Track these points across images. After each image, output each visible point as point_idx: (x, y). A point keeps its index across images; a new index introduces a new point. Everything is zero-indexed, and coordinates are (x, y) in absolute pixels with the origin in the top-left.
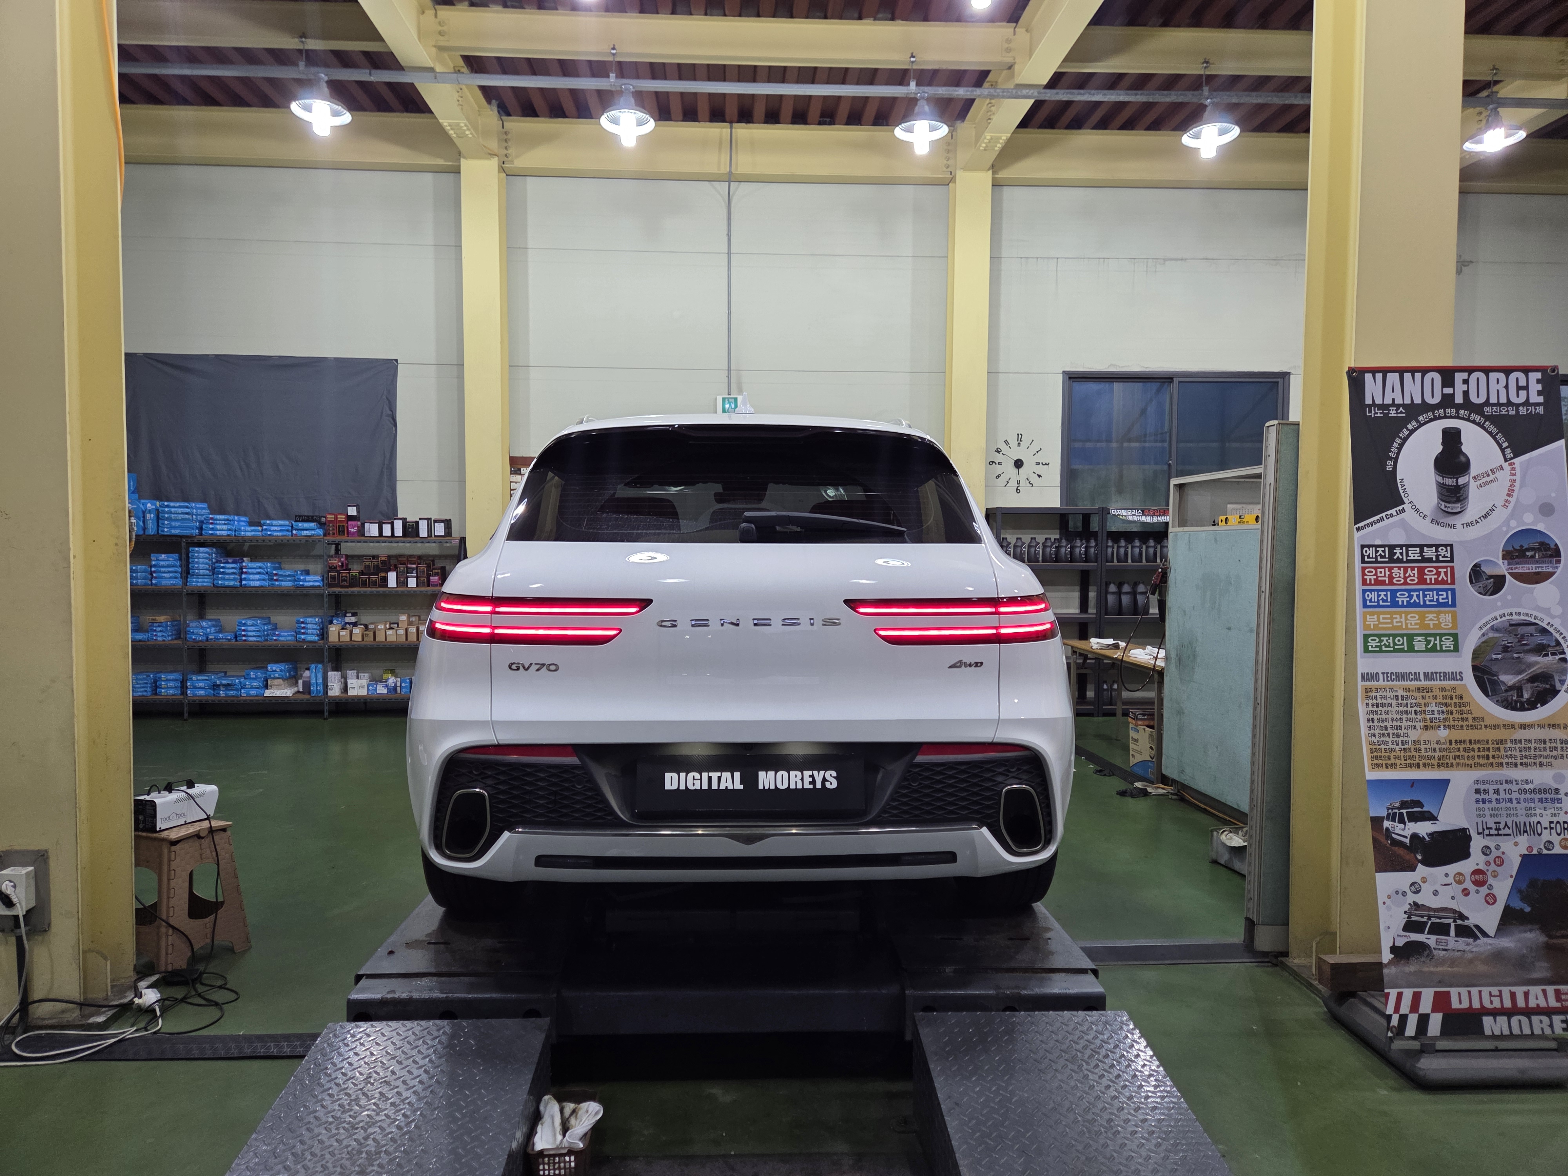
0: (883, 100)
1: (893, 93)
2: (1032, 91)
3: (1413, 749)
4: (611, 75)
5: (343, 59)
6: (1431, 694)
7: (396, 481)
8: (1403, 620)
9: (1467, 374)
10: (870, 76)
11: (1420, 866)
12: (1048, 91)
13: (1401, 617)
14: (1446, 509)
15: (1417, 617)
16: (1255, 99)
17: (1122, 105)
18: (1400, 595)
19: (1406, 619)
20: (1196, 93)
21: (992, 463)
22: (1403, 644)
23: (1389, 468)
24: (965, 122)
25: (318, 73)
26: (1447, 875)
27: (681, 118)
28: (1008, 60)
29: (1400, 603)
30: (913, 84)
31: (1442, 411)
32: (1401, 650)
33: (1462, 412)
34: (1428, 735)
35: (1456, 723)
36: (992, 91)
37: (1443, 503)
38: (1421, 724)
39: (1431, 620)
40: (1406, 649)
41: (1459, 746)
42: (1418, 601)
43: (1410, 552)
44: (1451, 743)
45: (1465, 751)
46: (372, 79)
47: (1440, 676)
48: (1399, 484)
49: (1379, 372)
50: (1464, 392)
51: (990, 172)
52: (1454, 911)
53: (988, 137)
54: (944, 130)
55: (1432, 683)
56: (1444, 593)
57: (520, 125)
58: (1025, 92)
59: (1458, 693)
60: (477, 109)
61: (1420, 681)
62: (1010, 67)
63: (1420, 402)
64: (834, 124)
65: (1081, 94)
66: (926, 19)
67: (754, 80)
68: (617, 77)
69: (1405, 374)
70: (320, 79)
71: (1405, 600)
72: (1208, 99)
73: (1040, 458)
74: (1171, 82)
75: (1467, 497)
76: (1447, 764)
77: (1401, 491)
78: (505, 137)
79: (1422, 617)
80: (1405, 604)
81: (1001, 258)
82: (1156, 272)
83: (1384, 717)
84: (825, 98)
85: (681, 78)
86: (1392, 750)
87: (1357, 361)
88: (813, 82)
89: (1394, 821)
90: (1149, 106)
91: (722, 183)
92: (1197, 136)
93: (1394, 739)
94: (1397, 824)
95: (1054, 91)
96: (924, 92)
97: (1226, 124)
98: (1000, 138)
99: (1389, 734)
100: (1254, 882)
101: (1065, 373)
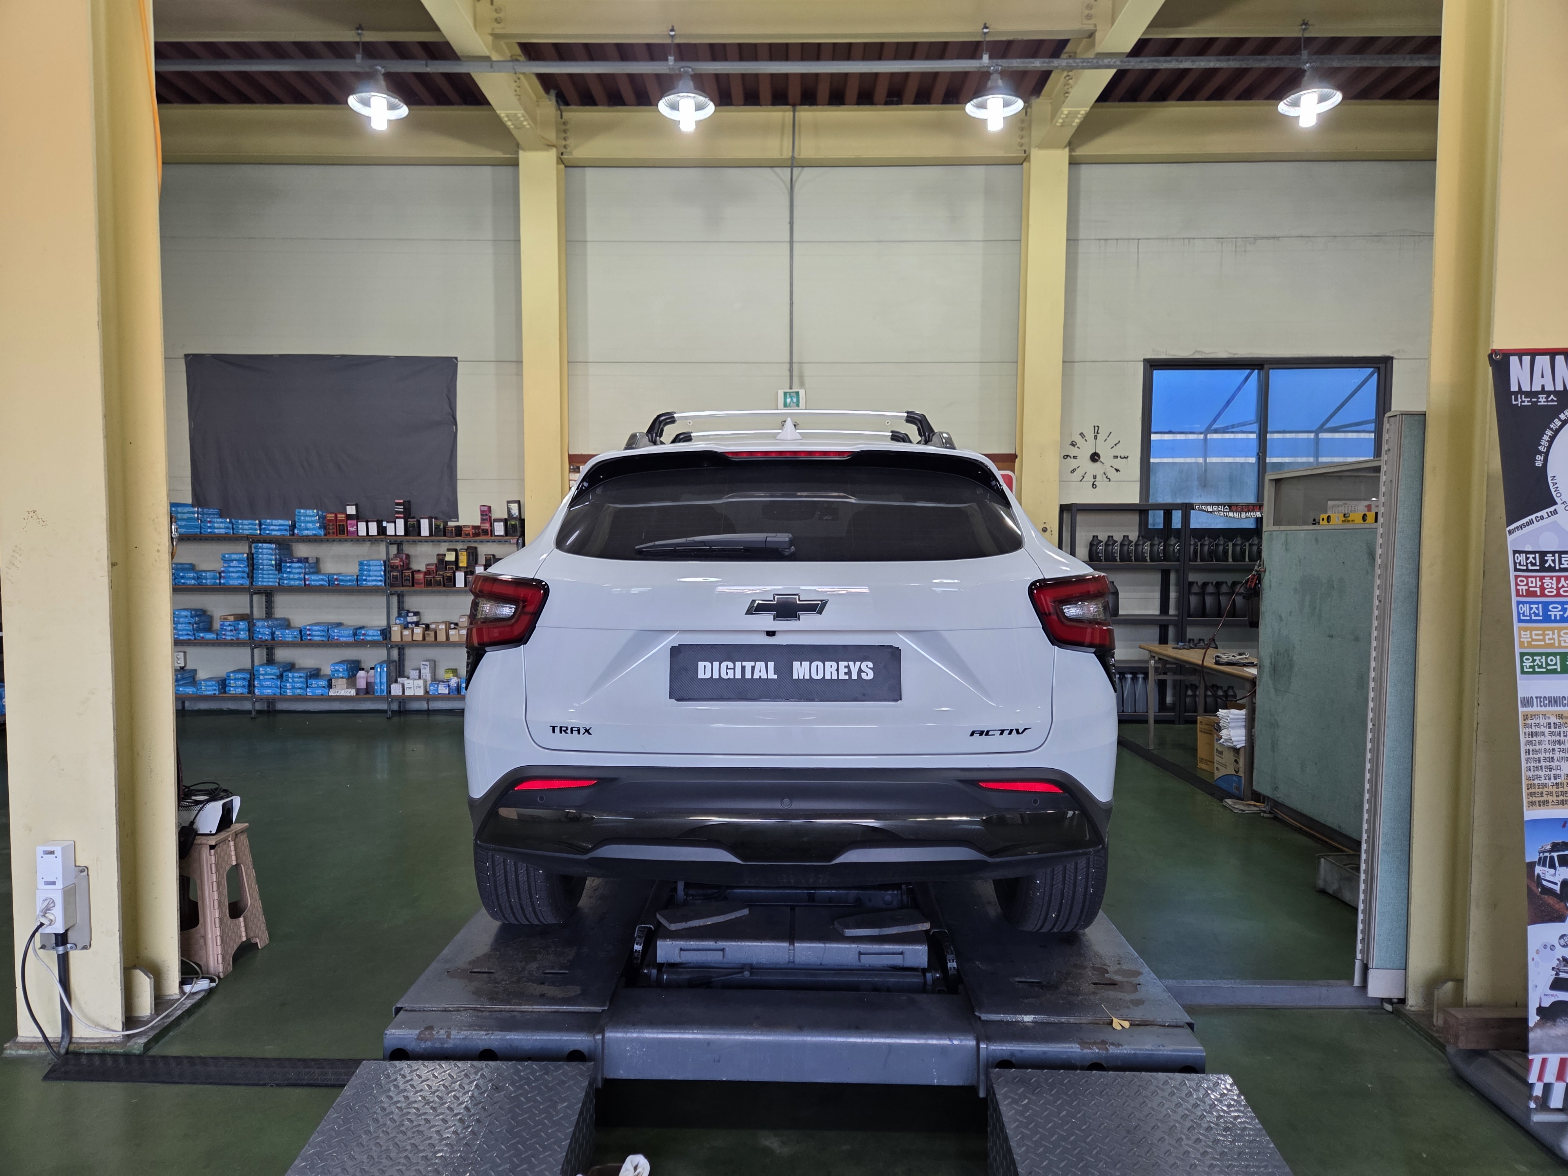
0: (954, 75)
1: (964, 68)
2: (1114, 60)
4: (669, 58)
5: (401, 50)
7: (456, 480)
8: (1556, 636)
10: (940, 50)
12: (1131, 59)
13: (1553, 634)
16: (1359, 62)
17: (1211, 73)
18: (1553, 608)
19: (1559, 636)
20: (1293, 57)
21: (1066, 456)
22: (1556, 664)
23: (1539, 464)
24: (1041, 98)
25: (376, 65)
27: (742, 103)
28: (1088, 26)
29: (1553, 618)
30: (986, 58)
32: (1554, 671)
36: (1071, 61)
40: (1559, 670)
43: (1563, 559)
46: (428, 70)
48: (1550, 481)
49: (1526, 354)
51: (1067, 150)
53: (1066, 112)
54: (1019, 104)
57: (579, 115)
58: (1106, 61)
60: (535, 99)
62: (1091, 35)
64: (902, 104)
65: (1166, 61)
67: (818, 59)
68: (675, 60)
69: (1557, 357)
70: (377, 71)
71: (1558, 614)
72: (1307, 63)
73: (1118, 451)
74: (1267, 45)
77: (1553, 490)
78: (564, 127)
80: (1558, 618)
81: (1078, 240)
82: (1245, 251)
83: (1537, 747)
84: (892, 75)
85: (741, 59)
86: (1544, 785)
87: (1500, 342)
88: (880, 58)
89: (1544, 865)
90: (1241, 73)
91: (784, 169)
92: (1296, 104)
93: (1547, 773)
94: (1547, 869)
95: (1138, 59)
96: (997, 65)
97: (1326, 90)
98: (1078, 112)
99: (1541, 767)
100: (1368, 922)
101: (1146, 361)
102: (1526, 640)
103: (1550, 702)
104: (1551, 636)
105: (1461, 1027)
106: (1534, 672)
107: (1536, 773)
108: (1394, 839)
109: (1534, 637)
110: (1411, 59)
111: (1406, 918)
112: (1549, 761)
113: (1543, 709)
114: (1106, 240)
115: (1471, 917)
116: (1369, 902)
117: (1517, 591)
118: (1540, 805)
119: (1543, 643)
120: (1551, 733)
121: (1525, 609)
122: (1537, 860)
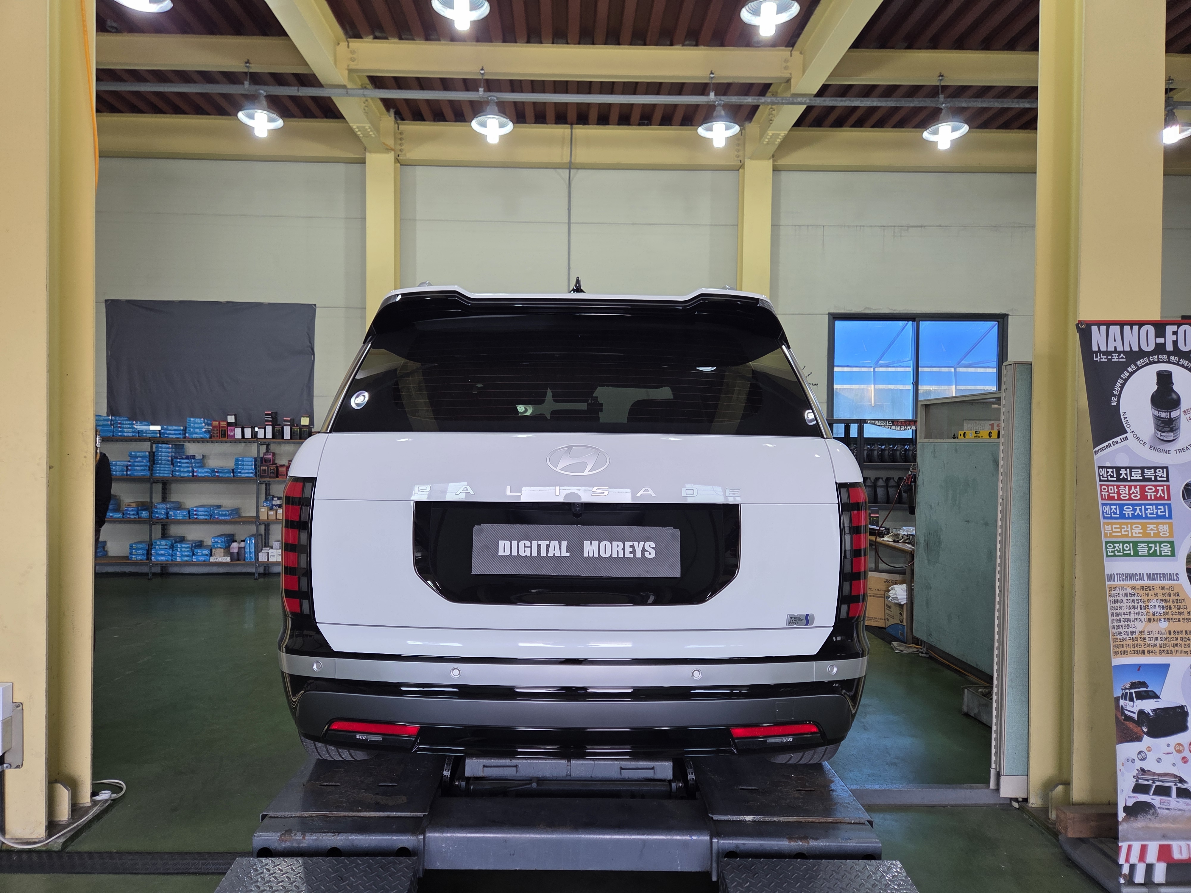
0: (688, 106)
1: (696, 101)
2: (805, 99)
3: (1139, 638)
4: (480, 89)
5: (278, 79)
6: (1153, 592)
7: (313, 396)
8: (1129, 529)
9: (1176, 326)
10: (679, 88)
11: (1146, 738)
12: (817, 99)
13: (1128, 528)
14: (1162, 438)
15: (1140, 527)
16: (980, 104)
17: (874, 109)
18: (1126, 508)
19: (1132, 529)
20: (934, 99)
22: (1130, 550)
23: (1114, 403)
24: (752, 123)
25: (259, 90)
26: (1168, 745)
27: (533, 122)
28: (786, 74)
29: (1127, 516)
30: (712, 94)
31: (1155, 357)
32: (1129, 555)
33: (1172, 358)
34: (1152, 626)
35: (1174, 616)
36: (774, 99)
37: (1159, 433)
38: (1146, 617)
39: (1152, 530)
40: (1132, 554)
41: (1176, 636)
42: (1140, 514)
43: (1133, 473)
44: (1170, 633)
45: (1182, 641)
46: (300, 94)
47: (1160, 577)
48: (1122, 416)
49: (1103, 324)
50: (1173, 341)
51: (771, 161)
52: (1175, 776)
53: (771, 134)
54: (736, 129)
55: (1154, 582)
56: (1162, 507)
57: (411, 127)
58: (799, 100)
59: (1175, 591)
60: (378, 115)
61: (1144, 581)
62: (788, 81)
63: (1138, 350)
64: (651, 125)
65: (841, 101)
66: (722, 45)
67: (590, 92)
68: (484, 91)
69: (1125, 327)
70: (260, 94)
71: (1130, 513)
72: (943, 103)
74: (914, 91)
75: (1179, 428)
76: (1167, 651)
77: (1124, 423)
78: (400, 136)
79: (1144, 527)
80: (1130, 516)
81: (780, 226)
82: (901, 236)
83: (1119, 611)
84: (644, 105)
85: (533, 91)
86: (1124, 639)
87: (1085, 315)
88: (634, 93)
89: (1126, 699)
90: (896, 109)
91: (565, 170)
92: (935, 133)
93: (1126, 630)
94: (1128, 702)
95: (822, 99)
96: (721, 100)
97: (958, 123)
98: (779, 134)
99: (1122, 626)
100: (999, 739)
101: (830, 314)
102: (1108, 532)
103: (1126, 577)
104: (1125, 529)
105: (1068, 821)
106: (1115, 556)
107: (1118, 630)
108: (1017, 677)
109: (1114, 530)
110: (1018, 102)
111: (1027, 736)
112: (1127, 622)
113: (1122, 582)
114: (800, 226)
115: (1074, 737)
116: (1000, 724)
117: (1102, 495)
118: (1121, 654)
119: (1120, 534)
120: (1128, 601)
121: (1107, 509)
122: (1120, 695)
